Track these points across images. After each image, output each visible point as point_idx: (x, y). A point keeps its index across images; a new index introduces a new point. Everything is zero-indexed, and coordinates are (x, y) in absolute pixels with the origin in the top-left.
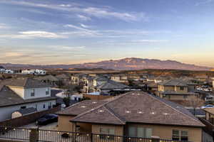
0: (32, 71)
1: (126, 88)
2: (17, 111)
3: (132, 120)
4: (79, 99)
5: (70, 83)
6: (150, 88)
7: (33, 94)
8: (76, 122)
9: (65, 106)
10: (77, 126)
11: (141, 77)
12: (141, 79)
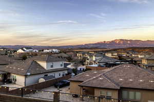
0: (50, 50)
1: (117, 61)
2: (42, 78)
3: (124, 86)
4: (83, 69)
5: (76, 58)
6: (135, 61)
7: (52, 66)
8: (82, 86)
9: (74, 74)
10: (83, 89)
11: (128, 53)
12: (128, 55)
